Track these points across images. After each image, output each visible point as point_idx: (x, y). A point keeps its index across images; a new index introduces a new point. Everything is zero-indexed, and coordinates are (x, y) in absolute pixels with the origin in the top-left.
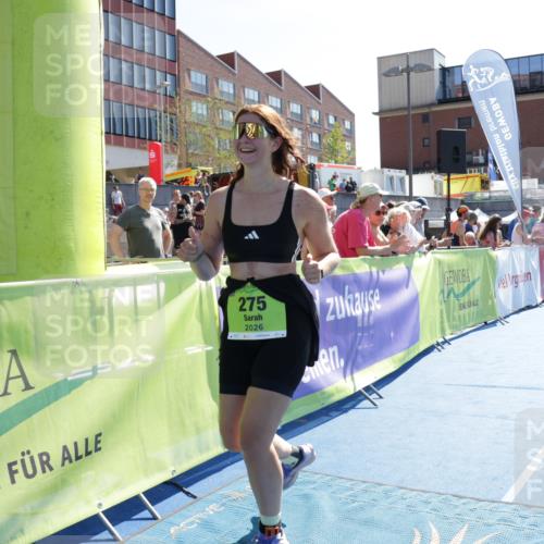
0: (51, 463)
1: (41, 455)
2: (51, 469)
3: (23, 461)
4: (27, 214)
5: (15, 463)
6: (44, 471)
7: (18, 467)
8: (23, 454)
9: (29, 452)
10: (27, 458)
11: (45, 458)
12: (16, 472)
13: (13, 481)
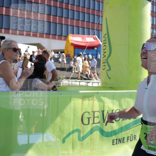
0: (136, 138)
1: (134, 136)
2: (136, 140)
3: (131, 137)
4: (131, 72)
5: (129, 137)
6: (134, 140)
7: (129, 138)
8: (131, 135)
9: (132, 135)
10: (132, 136)
11: (135, 137)
12: (129, 139)
13: (127, 141)
